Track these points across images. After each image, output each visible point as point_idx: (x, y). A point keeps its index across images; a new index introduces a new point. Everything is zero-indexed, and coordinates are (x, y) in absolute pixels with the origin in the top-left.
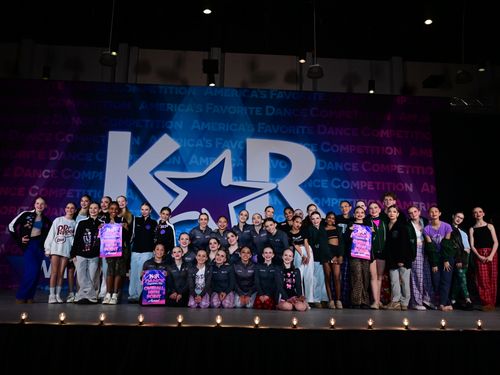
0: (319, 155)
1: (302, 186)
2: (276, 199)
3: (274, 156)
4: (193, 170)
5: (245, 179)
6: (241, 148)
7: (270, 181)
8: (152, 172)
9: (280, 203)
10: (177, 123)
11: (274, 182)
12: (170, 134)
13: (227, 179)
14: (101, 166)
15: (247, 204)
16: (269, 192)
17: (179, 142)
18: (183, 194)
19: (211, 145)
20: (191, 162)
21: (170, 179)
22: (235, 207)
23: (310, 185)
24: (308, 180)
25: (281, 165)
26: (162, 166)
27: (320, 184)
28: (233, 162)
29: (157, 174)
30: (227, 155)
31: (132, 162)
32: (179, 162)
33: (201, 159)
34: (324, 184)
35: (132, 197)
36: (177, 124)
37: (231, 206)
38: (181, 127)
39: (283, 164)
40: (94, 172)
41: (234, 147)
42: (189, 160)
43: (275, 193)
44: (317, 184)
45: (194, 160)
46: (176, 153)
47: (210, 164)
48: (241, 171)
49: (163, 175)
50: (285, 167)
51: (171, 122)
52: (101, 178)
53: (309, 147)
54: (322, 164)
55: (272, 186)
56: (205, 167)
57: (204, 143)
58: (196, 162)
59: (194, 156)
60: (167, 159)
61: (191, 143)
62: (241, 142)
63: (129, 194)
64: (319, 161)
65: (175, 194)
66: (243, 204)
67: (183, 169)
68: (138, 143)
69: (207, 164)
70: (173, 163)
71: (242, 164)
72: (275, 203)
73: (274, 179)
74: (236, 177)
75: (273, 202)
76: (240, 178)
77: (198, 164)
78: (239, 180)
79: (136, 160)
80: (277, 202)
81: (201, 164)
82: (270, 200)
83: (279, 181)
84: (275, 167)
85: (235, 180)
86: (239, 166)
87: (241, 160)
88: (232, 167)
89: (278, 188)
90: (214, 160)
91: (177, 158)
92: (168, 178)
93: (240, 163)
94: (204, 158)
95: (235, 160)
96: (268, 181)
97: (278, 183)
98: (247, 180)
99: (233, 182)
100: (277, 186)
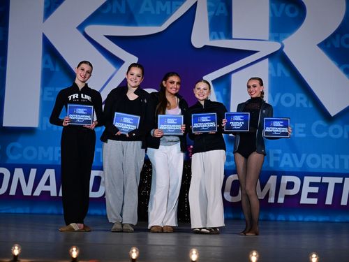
1: (320, 45)
2: (280, 67)
4: (145, 23)
5: (229, 35)
7: (270, 39)
8: (81, 27)
9: (287, 74)
11: (277, 39)
13: (201, 36)
15: (233, 76)
16: (270, 56)
20: (143, 9)
21: (110, 37)
23: (337, 45)
24: (334, 35)
25: (288, 12)
26: (97, 17)
28: (210, 9)
29: (89, 29)
31: (48, 11)
32: (123, 10)
33: (159, 4)
35: (50, 66)
39: (292, 11)
43: (279, 57)
44: (348, 41)
47: (172, 12)
48: (223, 23)
50: (296, 14)
55: (274, 47)
56: (165, 16)
60: (104, 6)
63: (45, 62)
65: (118, 62)
66: (227, 77)
67: (130, 20)
69: (168, 12)
70: (114, 11)
71: (224, 11)
72: (279, 75)
73: (276, 35)
74: (215, 33)
75: (276, 72)
76: (222, 34)
77: (153, 12)
78: (220, 38)
79: (56, 7)
80: (282, 74)
81: (158, 13)
82: (270, 69)
83: (285, 37)
84: (278, 14)
85: (214, 38)
86: (220, 14)
87: (222, 5)
88: (209, 17)
89: (284, 50)
90: (179, 6)
91: (120, 3)
92: (106, 36)
93: (222, 9)
94: (164, 4)
95: (212, 5)
96: (267, 38)
97: (283, 42)
98: (233, 37)
99: (210, 40)
100: (282, 47)
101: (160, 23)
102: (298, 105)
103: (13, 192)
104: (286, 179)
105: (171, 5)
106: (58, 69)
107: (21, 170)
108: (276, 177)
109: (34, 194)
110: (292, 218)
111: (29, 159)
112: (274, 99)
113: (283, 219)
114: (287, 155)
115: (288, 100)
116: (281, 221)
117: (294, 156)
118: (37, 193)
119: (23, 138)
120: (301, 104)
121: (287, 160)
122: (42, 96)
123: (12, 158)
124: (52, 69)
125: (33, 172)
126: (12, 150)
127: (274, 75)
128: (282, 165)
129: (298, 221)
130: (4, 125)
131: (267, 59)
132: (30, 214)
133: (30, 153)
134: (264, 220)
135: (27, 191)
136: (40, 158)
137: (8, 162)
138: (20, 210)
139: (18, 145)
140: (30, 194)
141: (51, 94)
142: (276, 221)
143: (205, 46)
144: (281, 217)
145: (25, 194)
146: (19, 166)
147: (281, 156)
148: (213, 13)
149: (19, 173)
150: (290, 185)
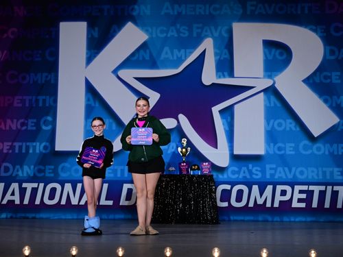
0: (327, 40)
1: (306, 81)
2: (273, 98)
3: (269, 44)
4: (165, 66)
5: (231, 75)
6: (226, 35)
7: (264, 77)
8: (115, 72)
9: (279, 104)
10: (143, 7)
11: (270, 77)
12: (135, 23)
13: (209, 76)
14: (52, 67)
15: (236, 106)
16: (265, 91)
17: (147, 31)
19: (187, 34)
20: (163, 56)
23: (317, 80)
24: (315, 73)
25: (278, 55)
26: (128, 63)
27: (330, 77)
28: (216, 54)
29: (121, 73)
30: (208, 45)
31: (89, 60)
32: (147, 57)
33: (176, 51)
34: (335, 77)
35: (92, 102)
36: (143, 9)
38: (148, 12)
39: (281, 54)
40: (45, 74)
41: (216, 34)
42: (159, 54)
43: (272, 91)
44: (326, 77)
45: (166, 53)
46: (144, 46)
47: (186, 58)
48: (226, 65)
50: (283, 58)
51: (136, 7)
52: (52, 82)
53: (315, 31)
54: (332, 53)
55: (268, 83)
56: (181, 61)
57: (178, 31)
58: (170, 55)
59: (166, 49)
60: (133, 55)
61: (162, 32)
62: (226, 28)
63: (88, 100)
64: (328, 48)
66: (231, 108)
67: (153, 65)
68: (96, 34)
69: (183, 58)
70: (141, 59)
71: (227, 56)
72: (272, 105)
73: (269, 73)
74: (221, 74)
75: (270, 103)
76: (226, 74)
77: (171, 58)
78: (224, 76)
79: (95, 57)
80: (275, 103)
81: (175, 58)
82: (265, 101)
83: (276, 76)
84: (270, 57)
85: (220, 77)
86: (224, 58)
87: (226, 51)
88: (215, 61)
89: (276, 85)
90: (191, 53)
91: (145, 52)
92: (135, 78)
93: (225, 54)
94: (179, 51)
95: (218, 51)
96: (262, 76)
97: (275, 79)
98: (235, 76)
99: (217, 78)
100: (274, 83)
101: (177, 67)
102: (288, 129)
103: (63, 202)
104: (279, 188)
105: (185, 52)
106: (97, 104)
107: (70, 184)
108: (272, 186)
109: (80, 204)
110: (286, 219)
111: (76, 176)
112: (268, 124)
113: (279, 220)
114: (280, 169)
115: (280, 125)
116: (277, 221)
117: (286, 169)
118: (83, 202)
120: (290, 128)
121: (280, 172)
123: (63, 175)
124: (93, 105)
125: (79, 186)
126: (62, 169)
127: (268, 105)
128: (276, 177)
129: (290, 222)
130: (56, 149)
131: (262, 93)
132: (77, 219)
133: (77, 171)
134: (263, 221)
135: (74, 201)
137: (60, 179)
138: (69, 216)
139: (67, 165)
140: (77, 204)
142: (273, 221)
143: (213, 84)
144: (277, 219)
145: (73, 203)
146: (68, 182)
147: (275, 169)
148: (218, 57)
149: (68, 187)
150: (284, 193)
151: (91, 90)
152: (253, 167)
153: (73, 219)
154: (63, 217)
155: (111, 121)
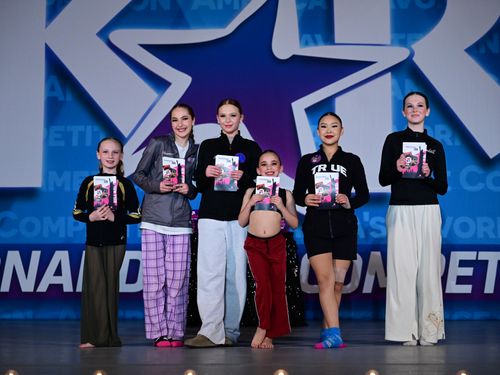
2: (409, 84)
4: (202, 22)
5: (329, 39)
7: (393, 43)
8: (103, 34)
11: (403, 43)
13: (286, 42)
15: (338, 100)
16: (394, 69)
18: (180, 82)
20: (197, 3)
22: (310, 111)
23: (494, 49)
24: (489, 35)
26: (128, 17)
29: (116, 36)
35: (58, 93)
37: (299, 107)
43: (409, 73)
47: (241, 8)
48: (319, 20)
49: (131, 39)
50: (431, 4)
55: (399, 55)
56: (232, 13)
63: (50, 88)
65: (161, 84)
66: (329, 101)
67: (178, 20)
69: (236, 6)
71: (322, 3)
73: (402, 37)
74: (308, 36)
75: (403, 93)
76: (319, 37)
77: (213, 8)
78: (315, 43)
81: (220, 7)
82: (393, 89)
83: (415, 40)
84: (404, 5)
85: (307, 44)
86: (316, 7)
88: (298, 11)
89: (415, 59)
92: (142, 45)
96: (389, 42)
97: (414, 46)
98: (337, 41)
99: (301, 47)
100: (412, 54)
101: (223, 24)
103: (5, 287)
106: (69, 97)
107: (17, 253)
109: (39, 290)
111: (29, 237)
118: (43, 288)
119: (19, 205)
122: (47, 140)
124: (61, 98)
125: (36, 256)
131: (389, 74)
132: (34, 320)
133: (30, 227)
135: (27, 285)
136: (46, 234)
138: (18, 315)
139: (11, 215)
140: (32, 290)
141: (59, 136)
143: (294, 57)
145: (24, 290)
146: (13, 247)
148: (304, 5)
149: (14, 257)
151: (56, 69)
152: (371, 217)
153: (26, 320)
154: (7, 316)
155: (96, 128)
